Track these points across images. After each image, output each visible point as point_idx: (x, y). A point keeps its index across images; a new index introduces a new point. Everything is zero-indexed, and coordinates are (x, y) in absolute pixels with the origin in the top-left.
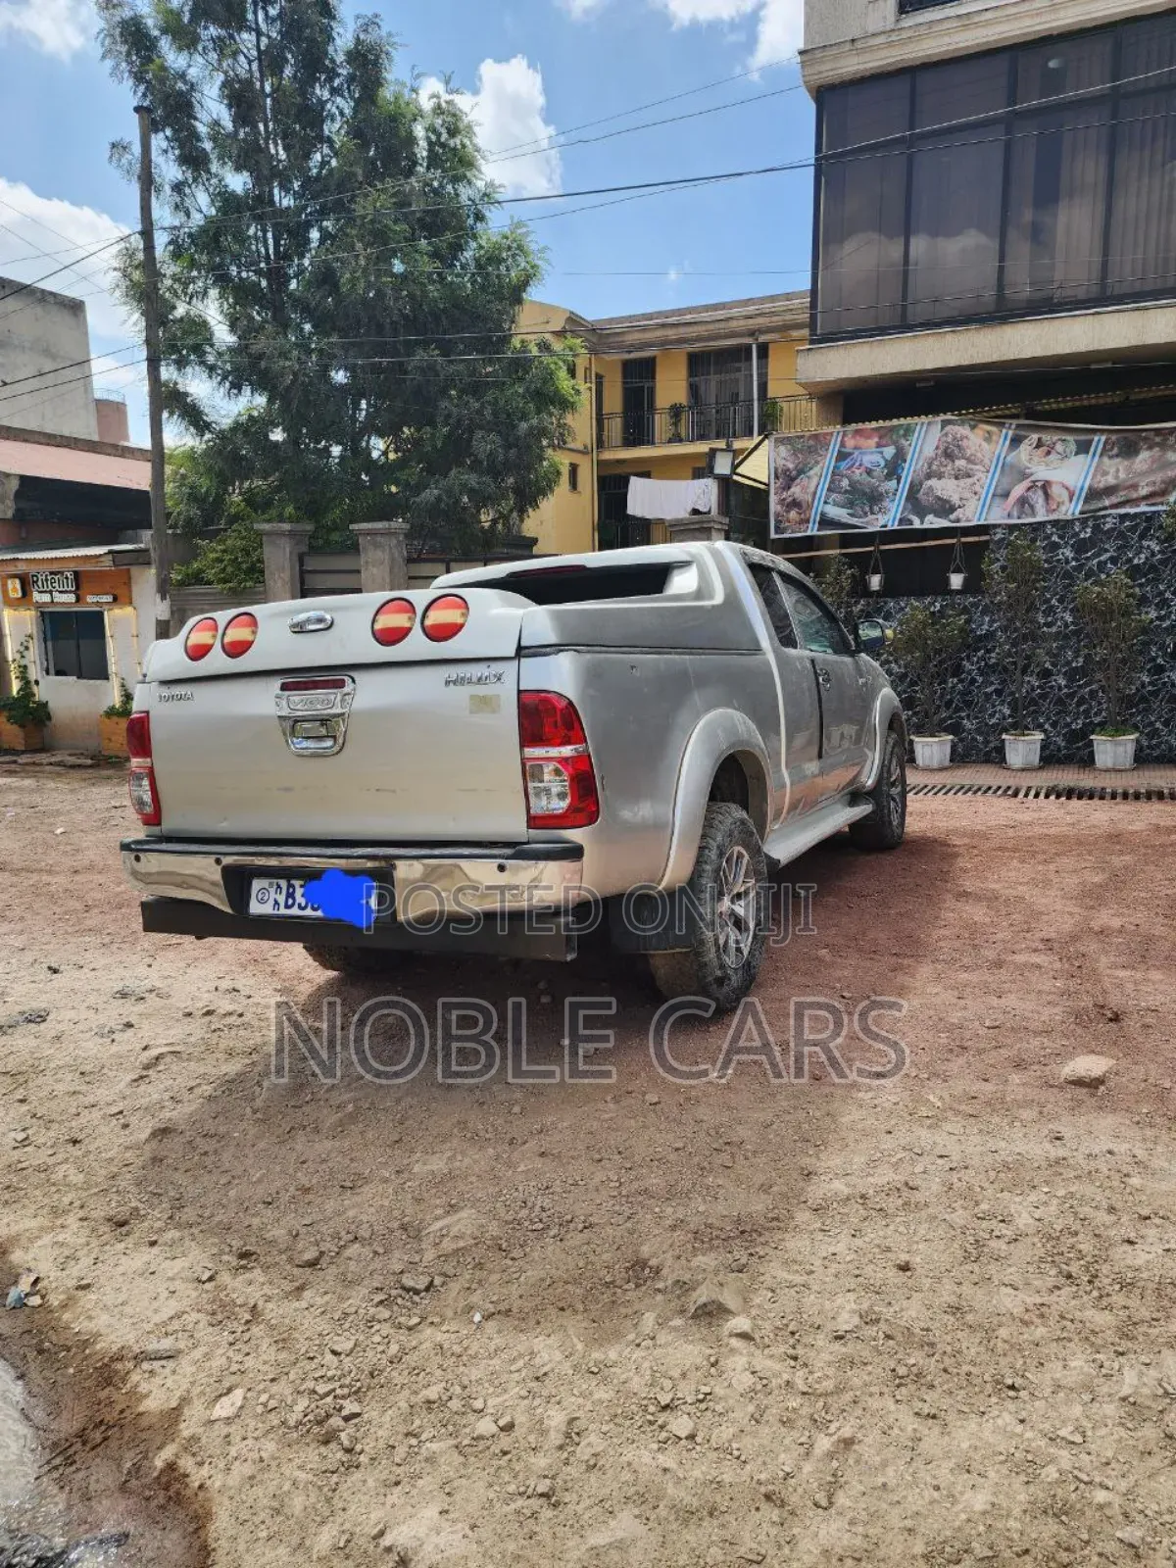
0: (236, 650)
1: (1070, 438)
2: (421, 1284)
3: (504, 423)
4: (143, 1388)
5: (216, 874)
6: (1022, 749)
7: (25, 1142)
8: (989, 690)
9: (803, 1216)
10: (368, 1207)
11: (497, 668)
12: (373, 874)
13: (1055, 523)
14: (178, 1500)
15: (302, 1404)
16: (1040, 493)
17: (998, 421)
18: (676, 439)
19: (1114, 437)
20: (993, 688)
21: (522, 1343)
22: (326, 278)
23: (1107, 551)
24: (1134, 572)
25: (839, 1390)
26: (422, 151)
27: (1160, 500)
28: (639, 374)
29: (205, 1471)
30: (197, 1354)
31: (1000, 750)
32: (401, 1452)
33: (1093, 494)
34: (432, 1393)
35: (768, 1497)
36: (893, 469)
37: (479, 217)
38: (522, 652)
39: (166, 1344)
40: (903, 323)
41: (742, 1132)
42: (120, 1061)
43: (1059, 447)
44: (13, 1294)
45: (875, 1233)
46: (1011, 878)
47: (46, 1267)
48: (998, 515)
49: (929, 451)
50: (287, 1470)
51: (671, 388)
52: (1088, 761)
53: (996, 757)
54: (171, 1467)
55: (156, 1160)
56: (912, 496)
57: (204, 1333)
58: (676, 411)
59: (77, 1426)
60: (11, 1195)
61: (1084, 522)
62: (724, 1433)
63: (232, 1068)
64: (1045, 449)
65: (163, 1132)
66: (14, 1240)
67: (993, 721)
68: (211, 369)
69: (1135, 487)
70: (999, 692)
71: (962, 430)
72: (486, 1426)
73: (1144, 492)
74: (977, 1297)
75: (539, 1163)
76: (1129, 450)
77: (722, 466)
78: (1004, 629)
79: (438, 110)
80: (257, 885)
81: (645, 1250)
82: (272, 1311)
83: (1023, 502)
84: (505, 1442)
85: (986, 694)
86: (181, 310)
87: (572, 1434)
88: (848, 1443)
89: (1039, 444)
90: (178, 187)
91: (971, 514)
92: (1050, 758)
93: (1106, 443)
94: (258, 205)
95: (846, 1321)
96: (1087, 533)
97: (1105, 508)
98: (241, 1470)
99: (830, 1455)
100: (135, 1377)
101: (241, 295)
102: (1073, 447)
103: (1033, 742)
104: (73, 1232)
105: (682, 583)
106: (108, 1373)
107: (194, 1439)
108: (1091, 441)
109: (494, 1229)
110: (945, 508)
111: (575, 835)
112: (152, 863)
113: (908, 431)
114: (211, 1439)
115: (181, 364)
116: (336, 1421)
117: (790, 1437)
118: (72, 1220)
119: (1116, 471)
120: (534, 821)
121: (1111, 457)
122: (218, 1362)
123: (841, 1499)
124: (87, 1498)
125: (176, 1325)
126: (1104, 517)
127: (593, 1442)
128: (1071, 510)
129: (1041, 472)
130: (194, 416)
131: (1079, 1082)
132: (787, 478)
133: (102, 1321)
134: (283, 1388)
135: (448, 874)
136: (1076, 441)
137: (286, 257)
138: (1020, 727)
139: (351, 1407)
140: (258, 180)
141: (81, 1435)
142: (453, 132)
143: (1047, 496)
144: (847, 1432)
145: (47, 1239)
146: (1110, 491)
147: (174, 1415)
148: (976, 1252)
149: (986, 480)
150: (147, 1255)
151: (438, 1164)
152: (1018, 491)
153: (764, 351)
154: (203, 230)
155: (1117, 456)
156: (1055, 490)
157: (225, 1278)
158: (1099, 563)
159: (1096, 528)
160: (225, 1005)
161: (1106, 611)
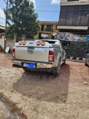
0: (24, 44)
2: (40, 98)
3: (34, 28)
4: (18, 106)
5: (21, 63)
6: (71, 58)
7: (2, 84)
8: (69, 53)
9: (69, 93)
10: (33, 91)
11: (47, 48)
12: (35, 64)
13: (75, 42)
14: (24, 116)
15: (33, 108)
17: (72, 33)
18: (45, 31)
21: (50, 103)
22: (21, 14)
23: (79, 44)
24: (80, 46)
25: (76, 108)
26: (29, 5)
27: (83, 41)
28: (43, 26)
29: (26, 113)
30: (22, 103)
31: (70, 58)
32: (42, 112)
33: (78, 40)
34: (44, 107)
35: (73, 116)
36: (64, 36)
37: (34, 11)
38: (50, 47)
39: (19, 102)
40: (65, 25)
41: (62, 86)
42: (9, 77)
44: (4, 97)
45: (75, 95)
46: (74, 68)
47: (6, 95)
48: (71, 40)
49: (67, 35)
50: (33, 113)
51: (45, 27)
52: (76, 59)
53: (69, 58)
54: (23, 113)
55: (14, 86)
56: (65, 38)
57: (22, 101)
58: (45, 29)
59: (12, 109)
60: (2, 88)
62: (68, 111)
63: (19, 78)
65: (14, 84)
66: (3, 92)
67: (69, 55)
68: (11, 20)
69: (81, 40)
71: (70, 34)
72: (49, 110)
74: (84, 100)
75: (46, 88)
76: (81, 37)
77: (52, 34)
79: (31, 2)
80: (24, 64)
81: (57, 96)
82: (28, 99)
83: (73, 40)
84: (51, 111)
86: (9, 15)
87: (56, 111)
88: (78, 112)
89: (75, 36)
90: (9, 5)
91: (69, 40)
92: (73, 59)
94: (16, 7)
95: (75, 102)
98: (29, 113)
99: (77, 113)
100: (17, 105)
101: (13, 14)
102: (77, 36)
104: (8, 92)
105: (56, 43)
106: (14, 104)
107: (24, 111)
108: (79, 36)
109: (45, 93)
110: (68, 39)
111: (52, 62)
112: (14, 61)
113: (66, 33)
114: (25, 110)
115: (8, 19)
116: (36, 109)
117: (74, 111)
118: (8, 91)
119: (80, 38)
120: (49, 61)
122: (24, 104)
123: (79, 117)
124: (15, 115)
125: (20, 100)
127: (58, 112)
128: (77, 41)
129: (75, 38)
130: (9, 24)
131: (85, 84)
132: (56, 36)
133: (13, 100)
134: (30, 106)
135: (42, 64)
137: (17, 12)
138: (71, 56)
139: (37, 108)
140: (16, 5)
141: (13, 110)
142: (32, 4)
144: (78, 111)
145: (6, 92)
146: (79, 40)
147: (21, 108)
148: (82, 97)
149: (71, 38)
150: (15, 94)
151: (38, 88)
152: (73, 39)
153: (52, 25)
154: (11, 9)
157: (23, 96)
160: (16, 73)
161: (78, 48)
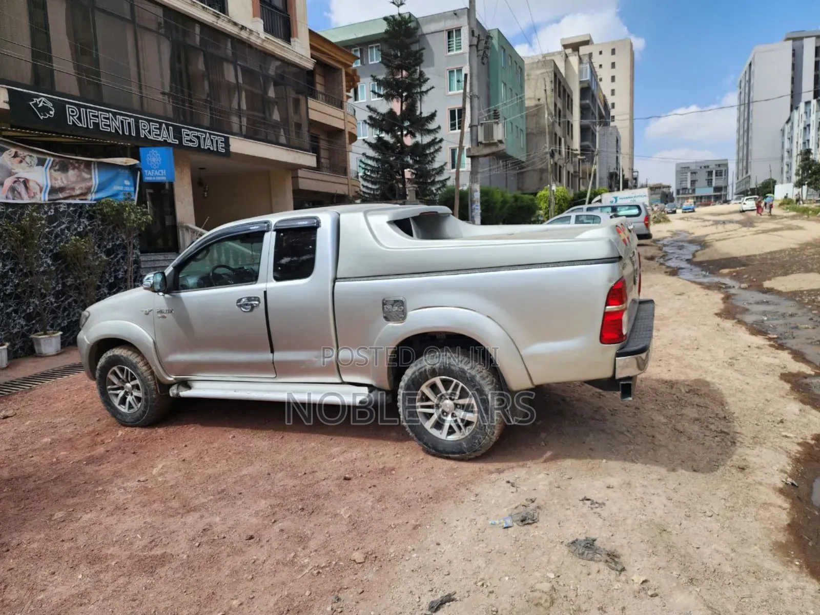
1: (35, 156)
8: (9, 310)
13: (33, 204)
16: (22, 185)
19: (57, 160)
20: (11, 309)
23: (64, 223)
27: (84, 198)
33: (53, 190)
43: (28, 159)
61: (49, 205)
64: (19, 159)
67: (15, 330)
69: (73, 189)
70: (16, 311)
73: (78, 192)
76: (64, 168)
78: (13, 270)
85: (7, 313)
89: (16, 156)
93: (54, 161)
96: (52, 212)
97: (60, 199)
102: (36, 161)
103: (57, 337)
108: (46, 159)
119: (61, 179)
121: (55, 170)
126: (59, 203)
136: (38, 159)
138: (43, 330)
143: (27, 188)
146: (61, 189)
155: (58, 170)
156: (31, 185)
158: (61, 229)
159: (56, 210)
